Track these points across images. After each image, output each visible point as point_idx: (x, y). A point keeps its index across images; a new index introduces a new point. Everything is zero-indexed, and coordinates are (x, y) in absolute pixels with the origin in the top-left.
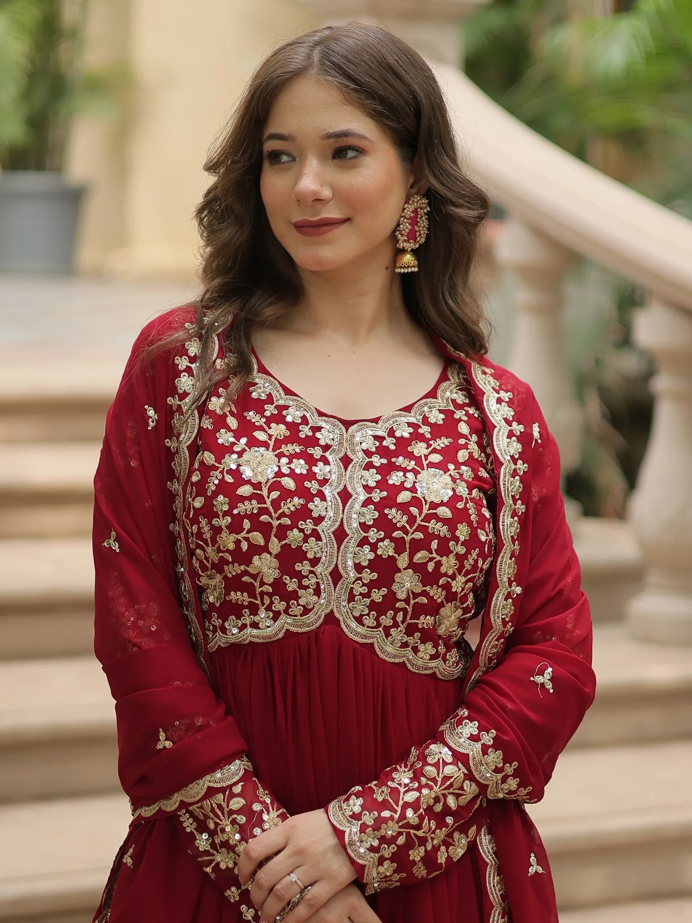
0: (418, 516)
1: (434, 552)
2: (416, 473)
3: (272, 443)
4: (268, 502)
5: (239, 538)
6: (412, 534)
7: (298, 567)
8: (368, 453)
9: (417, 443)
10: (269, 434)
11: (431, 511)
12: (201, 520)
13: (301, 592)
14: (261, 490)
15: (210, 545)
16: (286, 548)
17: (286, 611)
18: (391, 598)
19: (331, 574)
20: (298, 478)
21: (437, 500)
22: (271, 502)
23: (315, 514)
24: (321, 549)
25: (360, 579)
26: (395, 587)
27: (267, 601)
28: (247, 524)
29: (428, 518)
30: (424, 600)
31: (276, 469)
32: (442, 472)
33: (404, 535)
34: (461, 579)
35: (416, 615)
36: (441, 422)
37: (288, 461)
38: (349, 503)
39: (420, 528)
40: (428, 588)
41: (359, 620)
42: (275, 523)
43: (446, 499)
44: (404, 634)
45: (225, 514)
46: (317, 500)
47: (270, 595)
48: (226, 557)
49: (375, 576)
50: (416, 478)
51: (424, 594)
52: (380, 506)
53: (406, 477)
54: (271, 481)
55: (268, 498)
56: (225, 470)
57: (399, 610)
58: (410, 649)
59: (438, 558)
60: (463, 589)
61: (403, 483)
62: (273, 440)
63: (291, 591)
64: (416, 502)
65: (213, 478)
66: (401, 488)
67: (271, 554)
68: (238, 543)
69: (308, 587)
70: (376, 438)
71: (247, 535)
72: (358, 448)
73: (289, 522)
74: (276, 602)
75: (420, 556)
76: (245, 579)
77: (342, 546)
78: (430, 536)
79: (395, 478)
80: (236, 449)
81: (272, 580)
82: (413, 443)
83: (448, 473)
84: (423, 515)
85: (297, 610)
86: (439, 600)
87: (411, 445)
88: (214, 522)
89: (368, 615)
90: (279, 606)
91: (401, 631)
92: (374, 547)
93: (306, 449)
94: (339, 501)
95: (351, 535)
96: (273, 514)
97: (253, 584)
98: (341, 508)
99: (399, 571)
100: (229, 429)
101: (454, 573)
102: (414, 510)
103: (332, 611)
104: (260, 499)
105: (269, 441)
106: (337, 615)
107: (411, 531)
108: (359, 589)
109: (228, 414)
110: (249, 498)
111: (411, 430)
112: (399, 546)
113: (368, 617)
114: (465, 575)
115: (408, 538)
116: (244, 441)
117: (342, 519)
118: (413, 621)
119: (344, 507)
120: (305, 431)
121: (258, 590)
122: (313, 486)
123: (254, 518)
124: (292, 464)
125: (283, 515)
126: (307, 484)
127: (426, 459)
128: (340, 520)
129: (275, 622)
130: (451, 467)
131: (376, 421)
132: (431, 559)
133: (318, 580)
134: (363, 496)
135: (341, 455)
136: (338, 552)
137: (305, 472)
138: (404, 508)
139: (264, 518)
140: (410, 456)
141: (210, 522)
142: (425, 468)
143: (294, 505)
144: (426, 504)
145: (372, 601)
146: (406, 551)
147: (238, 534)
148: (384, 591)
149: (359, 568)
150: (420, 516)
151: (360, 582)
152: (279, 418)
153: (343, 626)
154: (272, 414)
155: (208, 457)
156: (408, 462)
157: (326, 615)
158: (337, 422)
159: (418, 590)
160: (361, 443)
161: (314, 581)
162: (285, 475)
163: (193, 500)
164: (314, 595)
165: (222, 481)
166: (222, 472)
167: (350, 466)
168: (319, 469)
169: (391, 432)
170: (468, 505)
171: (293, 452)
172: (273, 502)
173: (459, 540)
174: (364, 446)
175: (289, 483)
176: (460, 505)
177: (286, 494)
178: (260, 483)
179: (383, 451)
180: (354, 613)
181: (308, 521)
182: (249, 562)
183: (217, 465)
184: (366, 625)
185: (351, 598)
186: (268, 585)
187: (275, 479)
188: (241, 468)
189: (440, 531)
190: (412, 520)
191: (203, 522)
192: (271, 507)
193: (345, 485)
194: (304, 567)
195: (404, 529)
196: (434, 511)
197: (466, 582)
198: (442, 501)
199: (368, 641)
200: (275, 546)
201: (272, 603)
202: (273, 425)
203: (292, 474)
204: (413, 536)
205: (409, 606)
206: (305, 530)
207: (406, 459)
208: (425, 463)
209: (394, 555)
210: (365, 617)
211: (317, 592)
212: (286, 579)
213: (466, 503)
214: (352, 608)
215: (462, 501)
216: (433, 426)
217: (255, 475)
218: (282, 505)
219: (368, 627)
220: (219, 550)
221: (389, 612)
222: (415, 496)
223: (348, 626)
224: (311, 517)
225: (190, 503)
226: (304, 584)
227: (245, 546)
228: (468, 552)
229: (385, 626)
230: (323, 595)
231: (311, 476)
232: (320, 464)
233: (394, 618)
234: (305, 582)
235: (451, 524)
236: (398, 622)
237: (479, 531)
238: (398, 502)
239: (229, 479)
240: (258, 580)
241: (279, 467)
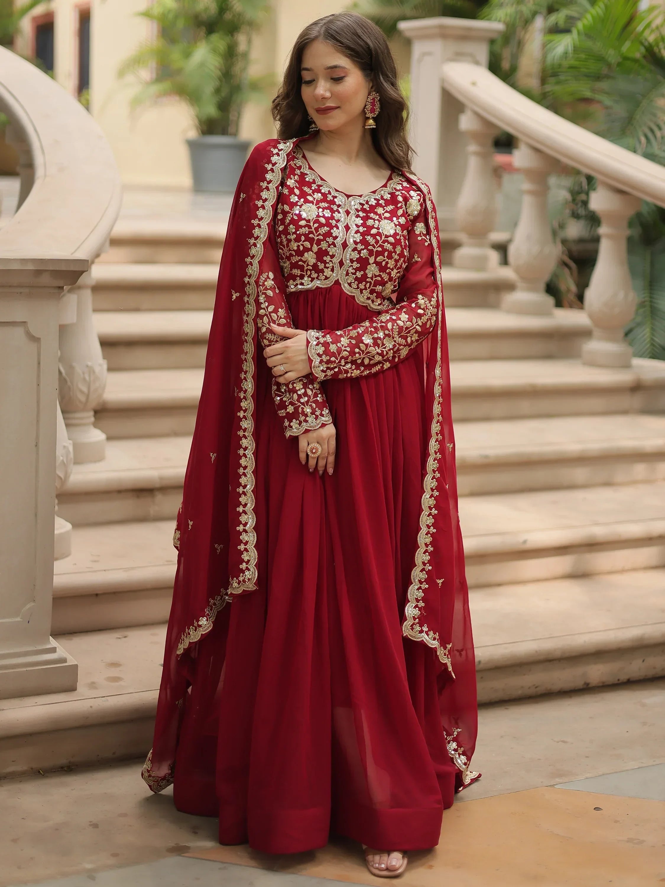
0: (380, 240)
1: (386, 257)
2: (379, 221)
3: (315, 202)
4: (313, 228)
5: (299, 244)
6: (377, 248)
7: (325, 258)
8: (357, 210)
9: (379, 207)
10: (314, 198)
11: (385, 239)
12: (282, 236)
13: (325, 270)
14: (310, 223)
15: (286, 248)
16: (320, 250)
17: (317, 278)
18: (365, 276)
19: (339, 262)
20: (327, 219)
21: (388, 234)
22: (314, 228)
23: (334, 235)
24: (336, 251)
25: (352, 266)
26: (367, 271)
27: (309, 273)
28: (303, 238)
29: (384, 242)
30: (379, 279)
31: (317, 214)
32: (390, 222)
33: (373, 248)
34: (395, 271)
35: (375, 286)
36: (389, 199)
37: (322, 210)
38: (349, 231)
39: (381, 246)
40: (381, 273)
41: (350, 284)
42: (316, 238)
43: (392, 234)
44: (369, 293)
45: (294, 233)
46: (335, 229)
47: (311, 270)
48: (292, 253)
49: (359, 265)
50: (379, 223)
51: (380, 276)
52: (363, 234)
53: (375, 223)
54: (315, 219)
55: (313, 226)
56: (294, 213)
57: (368, 282)
58: (370, 300)
59: (387, 260)
60: (395, 276)
61: (373, 225)
62: (315, 200)
63: (320, 269)
64: (379, 234)
65: (289, 217)
66: (373, 227)
67: (313, 252)
68: (298, 246)
69: (328, 267)
70: (361, 204)
71: (303, 243)
72: (353, 207)
73: (322, 238)
74: (313, 273)
75: (379, 259)
76: (300, 263)
77: (345, 250)
78: (385, 250)
79: (370, 222)
80: (299, 204)
81: (312, 264)
82: (377, 208)
83: (393, 222)
84: (382, 240)
85: (323, 277)
86: (386, 280)
87: (376, 209)
88: (288, 237)
89: (354, 283)
90: (314, 275)
91: (367, 292)
92: (359, 252)
93: (330, 206)
94: (345, 230)
95: (349, 246)
96: (315, 234)
97: (304, 265)
98: (346, 233)
99: (370, 264)
100: (296, 195)
101: (393, 268)
102: (378, 238)
103: (338, 279)
104: (310, 227)
105: (314, 201)
106: (340, 281)
107: (377, 247)
108: (351, 270)
109: (295, 187)
110: (305, 226)
111: (376, 202)
112: (371, 253)
113: (353, 284)
114: (397, 270)
115: (375, 250)
116: (302, 200)
117: (346, 238)
118: (374, 288)
119: (347, 233)
120: (330, 198)
121: (306, 268)
122: (334, 222)
123: (306, 235)
124: (324, 212)
125: (320, 234)
126: (330, 221)
127: (383, 215)
128: (345, 238)
129: (311, 282)
130: (395, 219)
131: (361, 196)
132: (384, 260)
133: (333, 265)
134: (356, 229)
135: (346, 209)
136: (343, 253)
137: (330, 216)
138: (374, 236)
139: (311, 236)
140: (376, 213)
141: (286, 237)
142: (383, 219)
143: (325, 230)
144: (383, 235)
145: (356, 277)
146: (374, 255)
147: (298, 242)
148: (362, 273)
149: (352, 261)
150: (381, 240)
151: (352, 267)
152: (318, 191)
153: (342, 286)
154: (315, 188)
155: (286, 208)
156: (375, 216)
157: (335, 281)
158: (343, 195)
159: (377, 274)
160: (354, 206)
161: (331, 265)
162: (321, 217)
163: (279, 227)
164: (331, 271)
165: (292, 218)
166: (292, 214)
167: (350, 215)
168: (336, 215)
169: (367, 202)
170: (401, 238)
171: (324, 206)
172: (315, 229)
173: (397, 253)
174: (356, 207)
175: (323, 220)
176: (398, 237)
177: (321, 225)
178: (309, 220)
179: (363, 210)
180: (348, 281)
181: (331, 238)
182: (302, 255)
183: (290, 211)
184: (353, 287)
185: (347, 274)
186: (310, 266)
187: (316, 218)
188: (301, 213)
189: (389, 248)
190: (377, 242)
191: (283, 237)
192: (314, 231)
193: (347, 223)
194: (327, 259)
195: (373, 245)
196: (387, 239)
197: (397, 273)
198: (390, 235)
199: (353, 294)
200: (315, 248)
201: (311, 274)
202: (315, 194)
203: (324, 216)
204: (377, 249)
205: (372, 281)
206: (329, 242)
207: (374, 215)
208: (383, 217)
209: (368, 257)
210: (352, 283)
211: (332, 270)
212: (319, 264)
213: (401, 237)
214: (347, 279)
215: (399, 235)
216: (386, 200)
217: (308, 216)
218: (319, 230)
219: (353, 288)
220: (290, 250)
221: (363, 282)
222: (379, 232)
223: (344, 287)
224: (332, 236)
225: (277, 229)
226: (327, 266)
227: (301, 248)
228: (400, 259)
229: (361, 288)
230: (335, 271)
231: (332, 218)
232: (336, 213)
233: (365, 286)
234: (327, 265)
235: (394, 245)
236: (367, 288)
237: (404, 250)
238: (371, 233)
239: (296, 218)
240: (306, 264)
241: (318, 213)
